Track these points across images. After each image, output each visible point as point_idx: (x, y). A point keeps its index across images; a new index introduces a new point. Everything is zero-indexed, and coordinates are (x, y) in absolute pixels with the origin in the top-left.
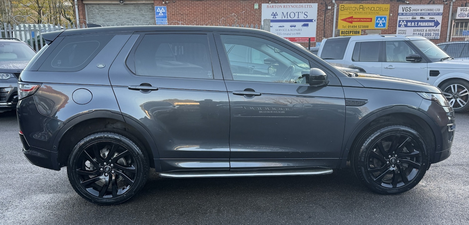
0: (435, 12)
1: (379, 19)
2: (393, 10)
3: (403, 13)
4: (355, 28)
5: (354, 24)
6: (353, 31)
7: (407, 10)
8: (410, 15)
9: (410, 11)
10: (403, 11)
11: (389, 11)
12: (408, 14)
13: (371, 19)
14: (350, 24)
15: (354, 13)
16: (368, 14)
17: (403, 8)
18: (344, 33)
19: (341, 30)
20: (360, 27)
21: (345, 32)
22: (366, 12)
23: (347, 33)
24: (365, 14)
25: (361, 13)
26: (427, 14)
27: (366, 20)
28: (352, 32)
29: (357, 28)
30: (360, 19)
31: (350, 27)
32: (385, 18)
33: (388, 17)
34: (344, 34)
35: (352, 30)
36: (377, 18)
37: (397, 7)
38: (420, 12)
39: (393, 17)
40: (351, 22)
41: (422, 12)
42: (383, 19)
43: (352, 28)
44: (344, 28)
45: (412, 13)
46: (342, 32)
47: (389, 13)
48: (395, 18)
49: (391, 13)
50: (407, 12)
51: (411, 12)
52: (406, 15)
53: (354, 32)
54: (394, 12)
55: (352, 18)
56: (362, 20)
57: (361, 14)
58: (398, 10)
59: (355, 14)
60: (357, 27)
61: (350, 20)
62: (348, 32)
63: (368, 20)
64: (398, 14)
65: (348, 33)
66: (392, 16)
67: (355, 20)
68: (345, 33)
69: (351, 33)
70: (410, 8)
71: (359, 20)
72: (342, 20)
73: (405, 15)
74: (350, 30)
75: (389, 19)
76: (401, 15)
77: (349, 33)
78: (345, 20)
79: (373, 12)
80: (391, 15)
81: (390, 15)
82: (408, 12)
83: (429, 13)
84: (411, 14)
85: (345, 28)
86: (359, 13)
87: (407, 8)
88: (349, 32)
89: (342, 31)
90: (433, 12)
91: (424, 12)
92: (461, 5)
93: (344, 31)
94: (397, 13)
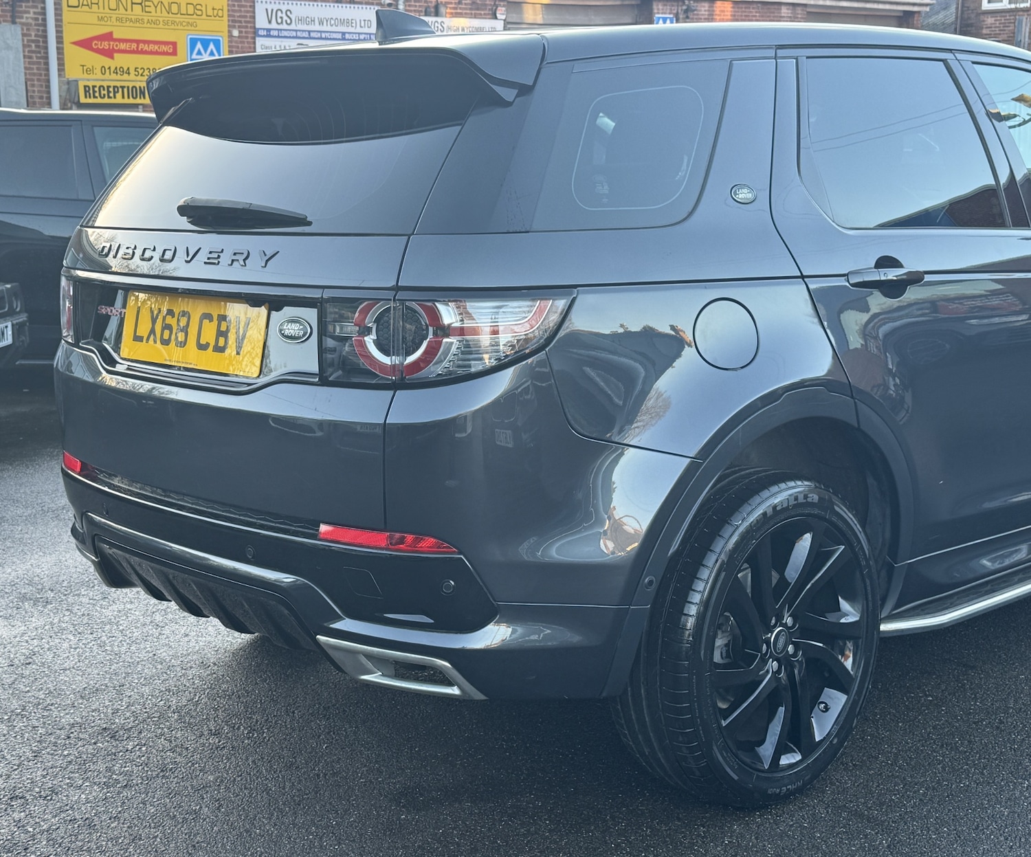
0: (359, 30)
1: (199, 46)
2: (240, 16)
3: (269, 30)
4: (125, 77)
5: (121, 60)
6: (123, 87)
7: (281, 18)
8: (290, 37)
9: (289, 21)
10: (270, 22)
11: (226, 18)
12: (286, 34)
13: (174, 44)
14: (106, 62)
15: (114, 19)
16: (161, 26)
17: (267, 10)
18: (94, 92)
19: (83, 80)
20: (141, 72)
21: (97, 89)
22: (154, 19)
23: (103, 92)
24: (153, 25)
25: (137, 21)
26: (340, 36)
27: (156, 47)
28: (120, 90)
29: (132, 76)
30: (138, 42)
31: (108, 71)
32: (217, 43)
33: (226, 40)
34: (95, 97)
35: (118, 84)
36: (193, 42)
37: (250, 6)
38: (317, 27)
39: (241, 42)
40: (109, 54)
41: (324, 28)
42: (212, 46)
43: (114, 76)
44: (86, 76)
45: (296, 31)
46: (85, 91)
47: (229, 26)
48: (246, 45)
49: (234, 27)
50: (280, 27)
51: (293, 27)
52: (278, 37)
53: (126, 90)
54: (240, 22)
55: (108, 37)
56: (146, 48)
57: (138, 25)
58: (254, 17)
59: (118, 23)
60: (132, 71)
61: (105, 45)
62: (109, 92)
63: (164, 48)
64: (256, 32)
65: (106, 92)
66: (239, 37)
67: (122, 46)
68: (97, 94)
69: (119, 95)
70: (288, 13)
71: (134, 46)
72: (76, 43)
73: (275, 37)
74: (112, 84)
75: (229, 47)
76: (264, 36)
77: (111, 95)
78: (85, 44)
79: (177, 20)
80: (236, 33)
81: (230, 36)
82: (284, 26)
83: (344, 34)
84: (294, 34)
85: (91, 76)
86: (131, 21)
87: (279, 13)
88: (111, 89)
89: (85, 87)
90: (352, 30)
91: (329, 28)
92: (426, 11)
93: (94, 87)
94: (251, 27)
